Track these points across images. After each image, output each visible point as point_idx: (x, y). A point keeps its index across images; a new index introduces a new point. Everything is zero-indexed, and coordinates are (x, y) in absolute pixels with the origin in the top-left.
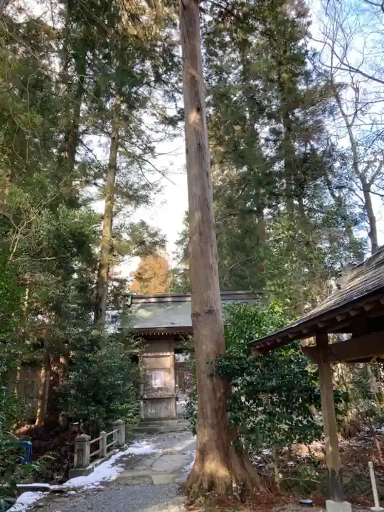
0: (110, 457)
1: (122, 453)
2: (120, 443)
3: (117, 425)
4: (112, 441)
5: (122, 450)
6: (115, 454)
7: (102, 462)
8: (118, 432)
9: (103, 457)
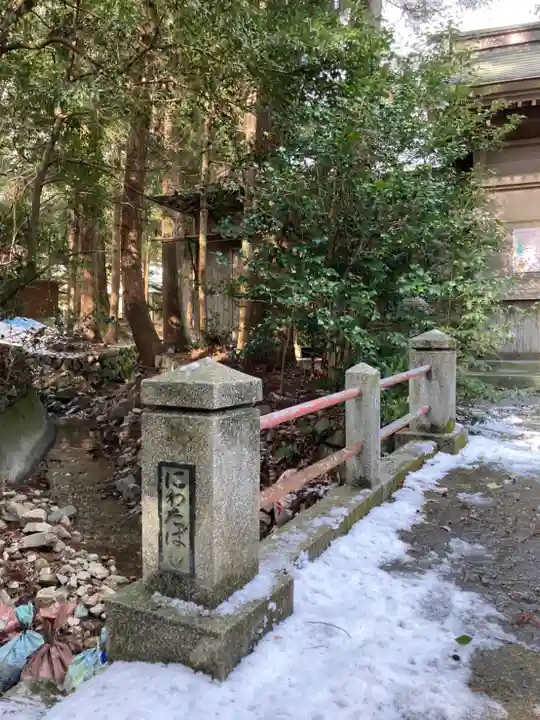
0: (398, 483)
1: (445, 462)
2: (439, 418)
3: (427, 348)
4: (406, 410)
5: (450, 446)
6: (419, 465)
7: (362, 512)
8: (428, 374)
9: (363, 483)
